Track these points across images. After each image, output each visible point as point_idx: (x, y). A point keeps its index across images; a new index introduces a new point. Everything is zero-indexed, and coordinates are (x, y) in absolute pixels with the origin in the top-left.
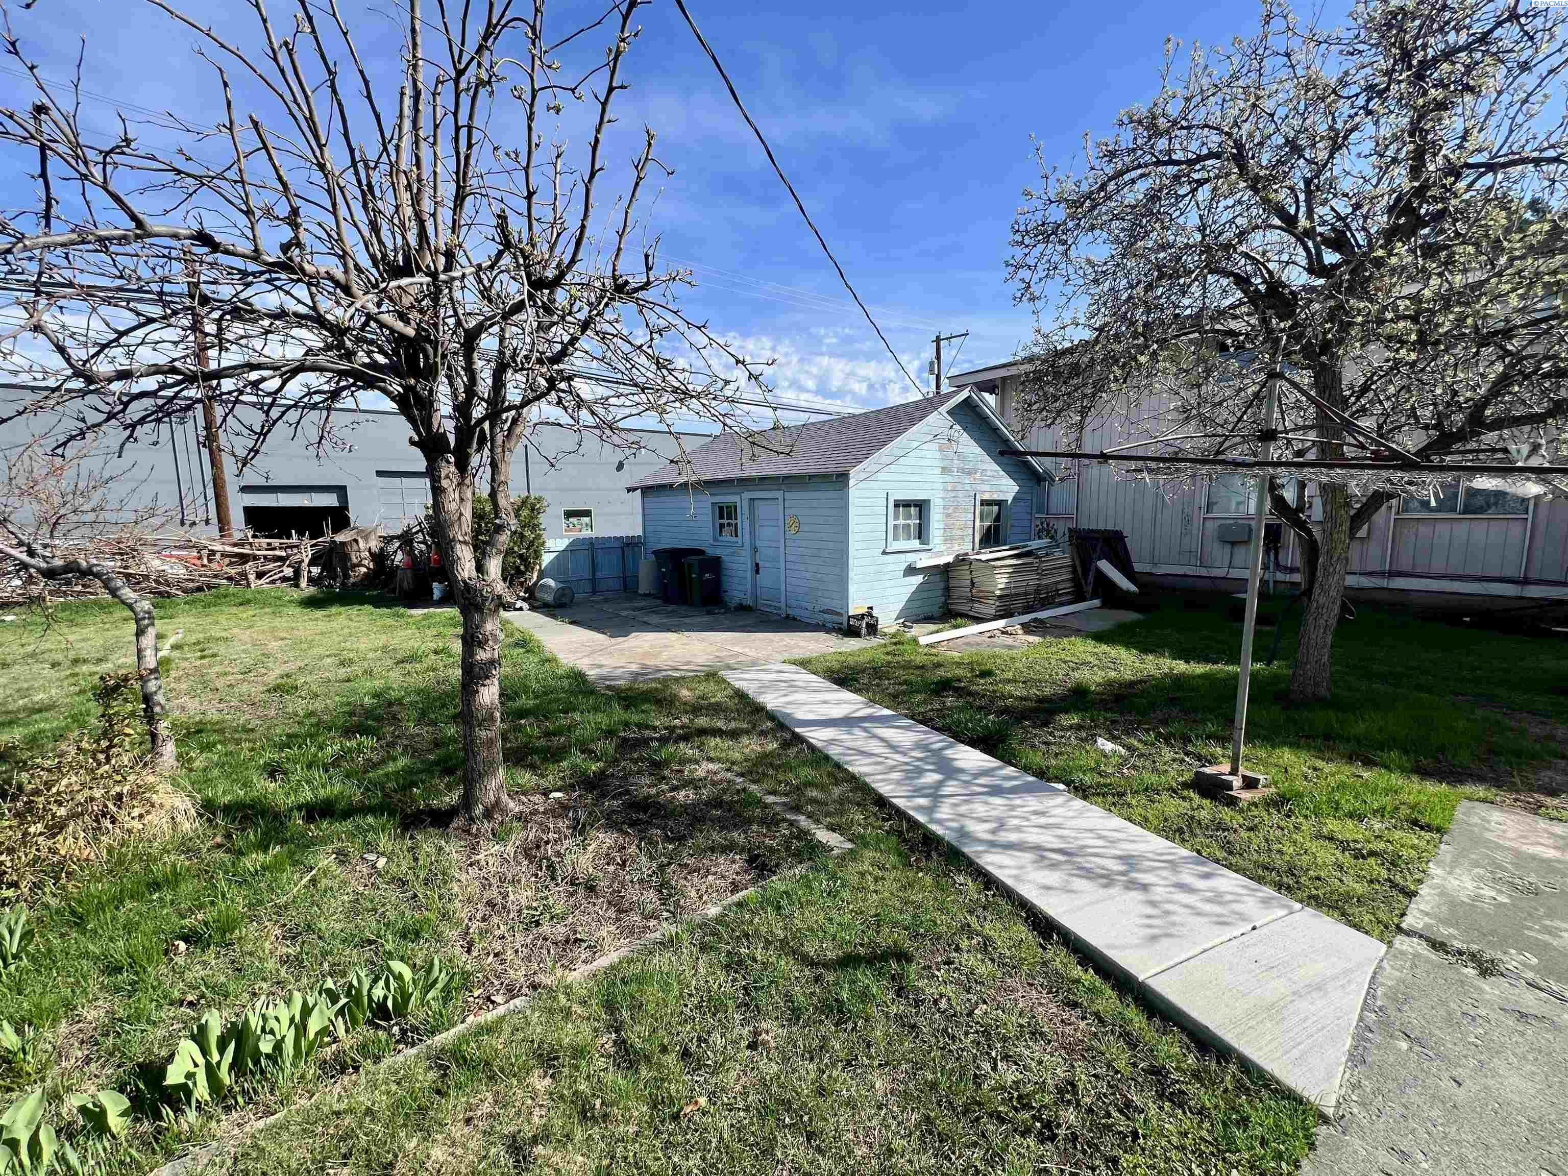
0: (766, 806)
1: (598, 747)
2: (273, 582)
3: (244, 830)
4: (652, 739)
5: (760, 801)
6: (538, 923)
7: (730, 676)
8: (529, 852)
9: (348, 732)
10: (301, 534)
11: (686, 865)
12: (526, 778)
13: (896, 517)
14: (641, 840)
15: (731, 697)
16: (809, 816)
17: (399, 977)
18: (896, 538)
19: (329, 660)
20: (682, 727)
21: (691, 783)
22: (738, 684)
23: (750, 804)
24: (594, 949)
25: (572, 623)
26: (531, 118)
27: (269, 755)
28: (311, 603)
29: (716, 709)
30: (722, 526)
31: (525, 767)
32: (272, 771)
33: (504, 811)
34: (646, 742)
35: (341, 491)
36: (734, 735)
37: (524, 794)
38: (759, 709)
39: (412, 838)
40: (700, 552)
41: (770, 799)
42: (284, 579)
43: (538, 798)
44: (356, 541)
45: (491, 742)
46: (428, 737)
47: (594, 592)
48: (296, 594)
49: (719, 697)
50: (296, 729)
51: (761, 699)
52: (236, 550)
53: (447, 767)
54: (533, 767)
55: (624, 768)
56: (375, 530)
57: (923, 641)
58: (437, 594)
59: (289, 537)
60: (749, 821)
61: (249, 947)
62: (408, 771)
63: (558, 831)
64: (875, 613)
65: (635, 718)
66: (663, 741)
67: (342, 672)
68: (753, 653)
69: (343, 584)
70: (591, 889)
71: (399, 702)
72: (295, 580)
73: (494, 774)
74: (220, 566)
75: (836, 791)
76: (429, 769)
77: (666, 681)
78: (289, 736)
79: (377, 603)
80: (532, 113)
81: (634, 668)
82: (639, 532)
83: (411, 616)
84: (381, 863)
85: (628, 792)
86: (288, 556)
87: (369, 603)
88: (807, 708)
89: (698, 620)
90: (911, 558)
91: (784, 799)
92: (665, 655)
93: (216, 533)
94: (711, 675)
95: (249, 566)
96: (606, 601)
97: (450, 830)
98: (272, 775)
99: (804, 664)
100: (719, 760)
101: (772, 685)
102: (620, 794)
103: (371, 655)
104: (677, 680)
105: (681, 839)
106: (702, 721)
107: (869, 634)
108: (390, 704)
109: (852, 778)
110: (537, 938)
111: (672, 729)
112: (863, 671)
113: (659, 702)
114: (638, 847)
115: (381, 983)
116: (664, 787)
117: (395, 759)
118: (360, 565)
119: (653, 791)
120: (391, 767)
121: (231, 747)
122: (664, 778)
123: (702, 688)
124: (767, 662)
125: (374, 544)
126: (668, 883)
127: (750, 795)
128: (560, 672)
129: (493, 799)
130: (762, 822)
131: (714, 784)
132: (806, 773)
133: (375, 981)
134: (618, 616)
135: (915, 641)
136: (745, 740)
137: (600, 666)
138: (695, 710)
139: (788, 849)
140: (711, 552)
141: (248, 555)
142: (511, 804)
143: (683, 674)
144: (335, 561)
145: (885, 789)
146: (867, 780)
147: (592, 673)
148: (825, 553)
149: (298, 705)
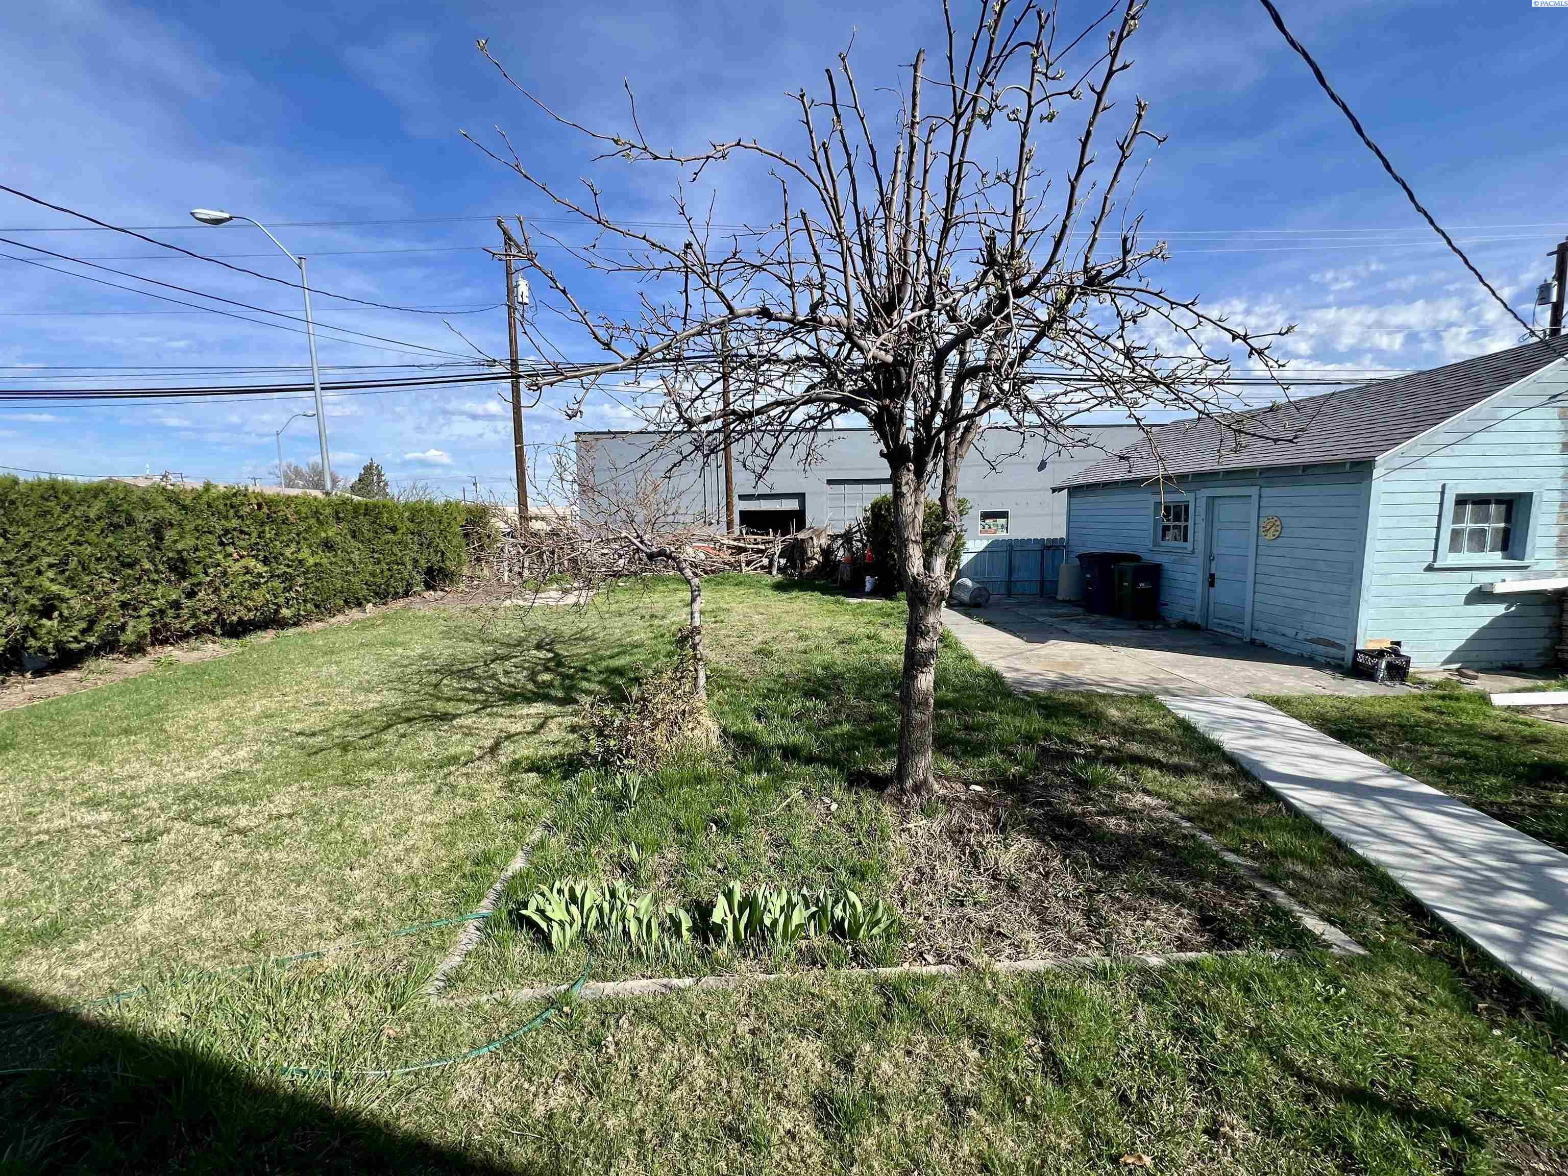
0: (1224, 864)
1: (1019, 750)
2: (755, 569)
3: (745, 755)
4: (1076, 755)
5: (1215, 856)
6: (962, 904)
7: (1171, 703)
8: (955, 834)
9: (807, 694)
10: (775, 532)
11: (1119, 900)
12: (948, 765)
13: (1458, 517)
14: (1065, 857)
15: (1172, 727)
16: (1290, 893)
17: (853, 906)
18: (1455, 547)
19: (792, 634)
20: (1111, 749)
21: (1121, 811)
22: (1182, 714)
23: (1202, 856)
24: (1019, 949)
25: (986, 623)
26: (1024, 135)
27: (757, 702)
28: (779, 587)
29: (1153, 737)
30: (1166, 529)
31: (948, 754)
32: (759, 715)
33: (930, 790)
34: (1071, 756)
35: (801, 497)
36: (1179, 771)
37: (948, 779)
38: (1214, 748)
39: (856, 793)
40: (1135, 558)
41: (1231, 857)
42: (763, 567)
43: (958, 786)
44: (811, 538)
45: (923, 725)
46: (866, 711)
47: (1009, 594)
48: (768, 579)
49: (1156, 724)
50: (771, 685)
51: (1215, 736)
52: (736, 543)
53: (881, 739)
54: (954, 756)
55: (1046, 778)
56: (825, 529)
57: (1499, 700)
58: (868, 587)
59: (768, 534)
60: (1202, 876)
61: (750, 843)
62: (851, 736)
63: (979, 822)
64: (1404, 651)
65: (1055, 729)
66: (1090, 759)
67: (802, 645)
68: (1202, 681)
69: (801, 573)
70: (1013, 889)
71: (841, 675)
72: (769, 569)
73: (924, 754)
74: (726, 556)
75: (1335, 875)
76: (867, 737)
77: (1089, 695)
78: (769, 690)
79: (825, 591)
80: (1026, 130)
81: (1052, 676)
82: (1060, 533)
83: (848, 604)
84: (834, 807)
85: (1049, 804)
86: (767, 549)
87: (818, 591)
88: (1284, 758)
89: (1125, 634)
90: (1482, 578)
91: (1250, 863)
92: (1087, 668)
93: (725, 531)
94: (1145, 698)
95: (743, 557)
96: (1021, 604)
97: (885, 795)
98: (759, 717)
99: (1280, 703)
100: (1158, 795)
101: (1232, 723)
102: (1042, 803)
103: (820, 634)
104: (1103, 697)
105: (1113, 870)
106: (1135, 748)
107: (1391, 678)
108: (835, 677)
109: (1363, 864)
110: (963, 917)
111: (1099, 749)
112: (1383, 726)
113: (1083, 717)
114: (1063, 861)
115: (840, 905)
116: (1090, 808)
117: (840, 724)
118: (813, 558)
119: (1079, 810)
120: (838, 730)
121: (735, 691)
122: (1091, 799)
123: (1133, 711)
124: (1221, 692)
125: (824, 541)
126: (1097, 910)
127: (1202, 845)
128: (977, 670)
129: (922, 777)
130: (1218, 881)
131: (1152, 820)
132: (1282, 838)
133: (836, 902)
134: (1033, 620)
135: (1484, 699)
136: (1192, 780)
137: (1017, 670)
138: (1128, 733)
139: (1258, 922)
140: (1148, 557)
141: (741, 548)
142: (936, 787)
143: (1111, 691)
144: (797, 554)
145: (1426, 895)
146: (1392, 873)
147: (1009, 676)
148: (1321, 566)
149: (773, 666)
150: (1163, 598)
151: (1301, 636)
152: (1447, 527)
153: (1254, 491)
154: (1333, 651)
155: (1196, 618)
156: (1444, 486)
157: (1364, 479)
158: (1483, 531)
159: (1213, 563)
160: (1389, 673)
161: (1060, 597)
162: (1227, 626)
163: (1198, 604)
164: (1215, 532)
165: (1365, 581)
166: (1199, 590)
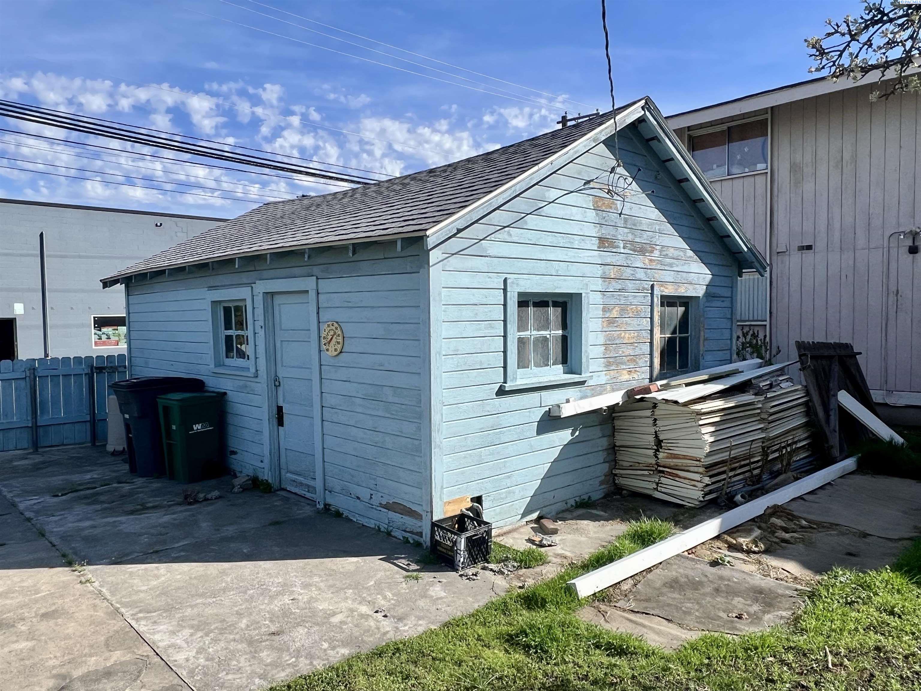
150: (233, 444)
151: (376, 501)
152: (514, 335)
153: (309, 284)
154: (409, 522)
155: (266, 475)
156: (505, 281)
157: (421, 267)
158: (545, 339)
159: (280, 390)
160: (470, 553)
161: (110, 448)
162: (301, 484)
163: (267, 452)
164: (278, 345)
165: (435, 417)
166: (266, 433)
